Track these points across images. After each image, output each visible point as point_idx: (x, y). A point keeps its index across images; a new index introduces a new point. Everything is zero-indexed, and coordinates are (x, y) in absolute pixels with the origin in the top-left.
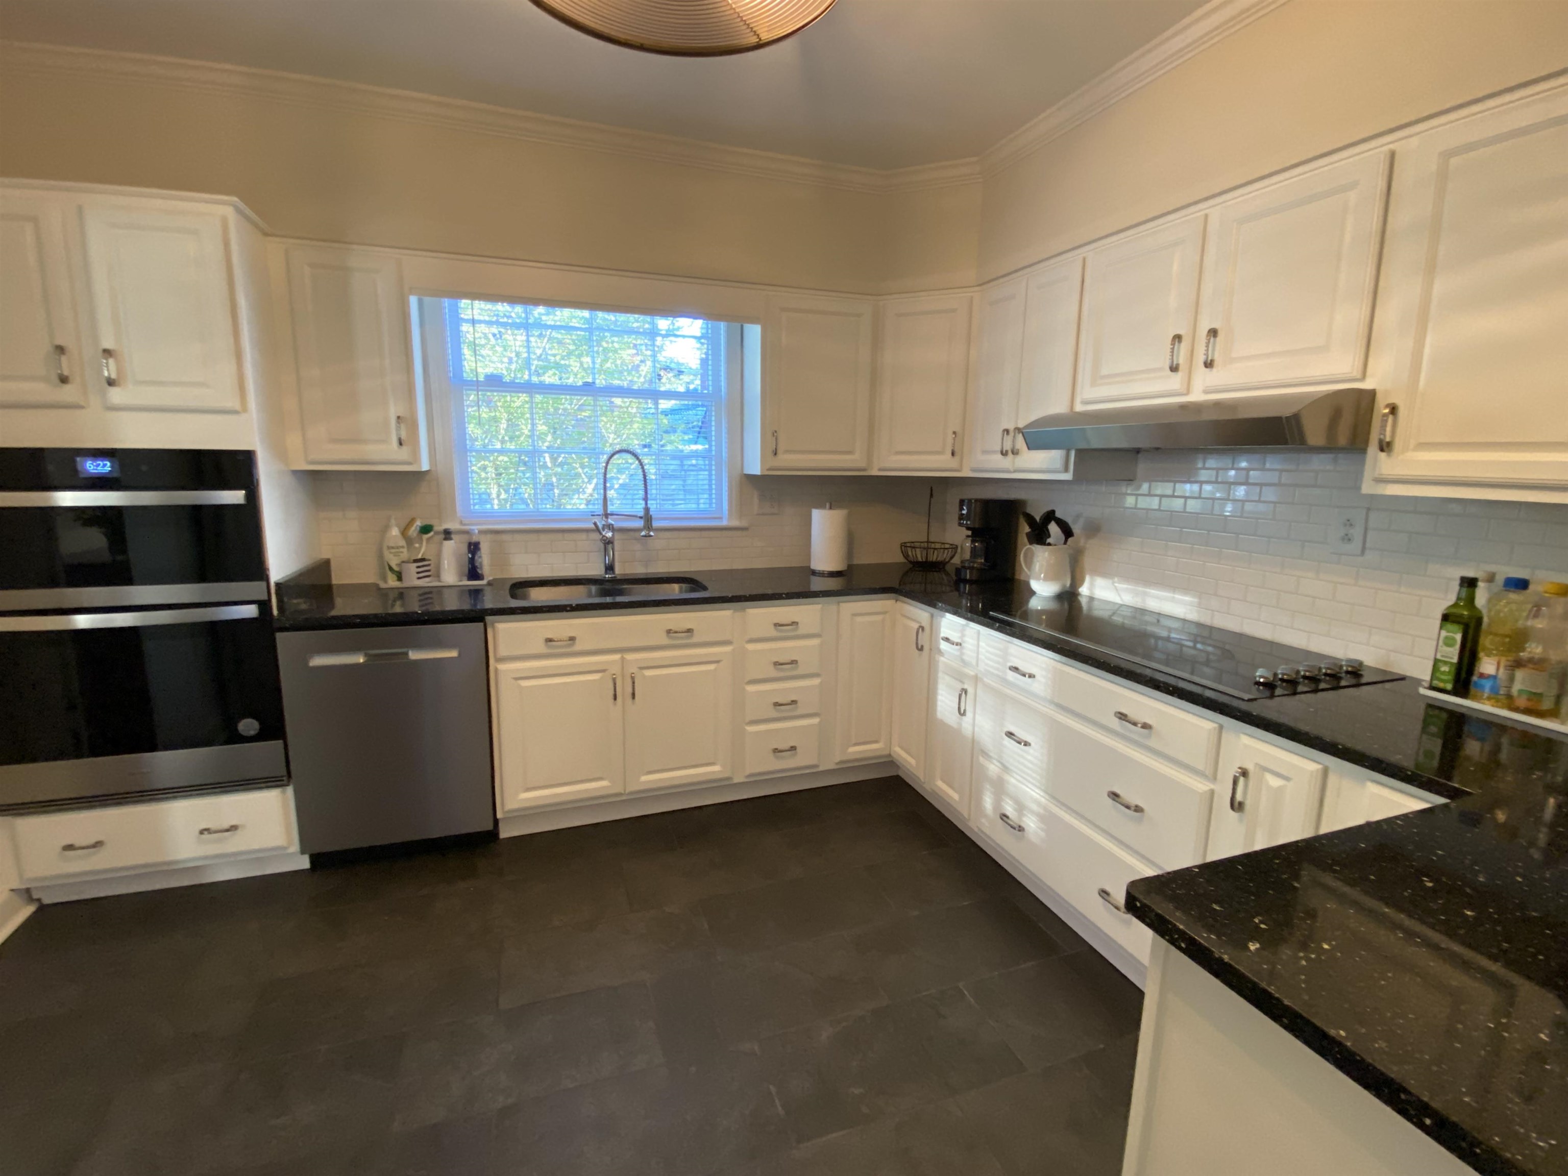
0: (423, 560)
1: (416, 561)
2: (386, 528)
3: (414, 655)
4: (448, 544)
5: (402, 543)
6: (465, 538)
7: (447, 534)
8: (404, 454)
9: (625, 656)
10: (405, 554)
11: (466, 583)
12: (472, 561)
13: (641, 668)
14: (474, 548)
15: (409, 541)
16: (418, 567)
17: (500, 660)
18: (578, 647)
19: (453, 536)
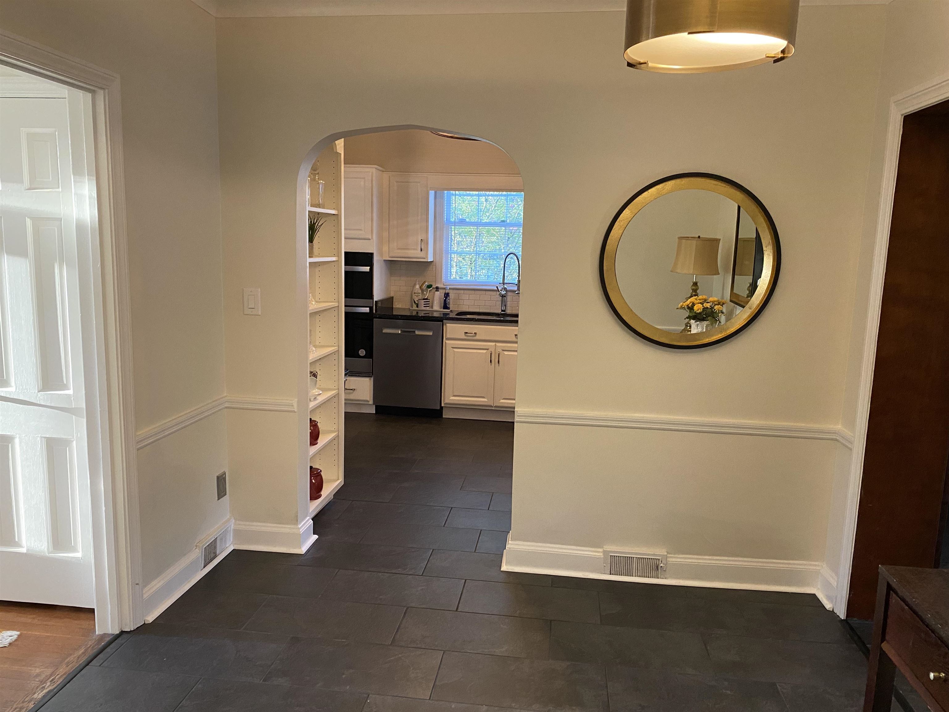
0: (427, 299)
1: (424, 299)
2: (415, 285)
3: (417, 332)
4: (437, 293)
5: (420, 291)
6: (444, 291)
7: (437, 289)
8: (422, 254)
9: (497, 344)
10: (421, 297)
11: (442, 310)
12: (445, 301)
13: (503, 350)
14: (447, 295)
15: (422, 291)
16: (424, 302)
17: (448, 339)
18: (477, 337)
19: (439, 290)
